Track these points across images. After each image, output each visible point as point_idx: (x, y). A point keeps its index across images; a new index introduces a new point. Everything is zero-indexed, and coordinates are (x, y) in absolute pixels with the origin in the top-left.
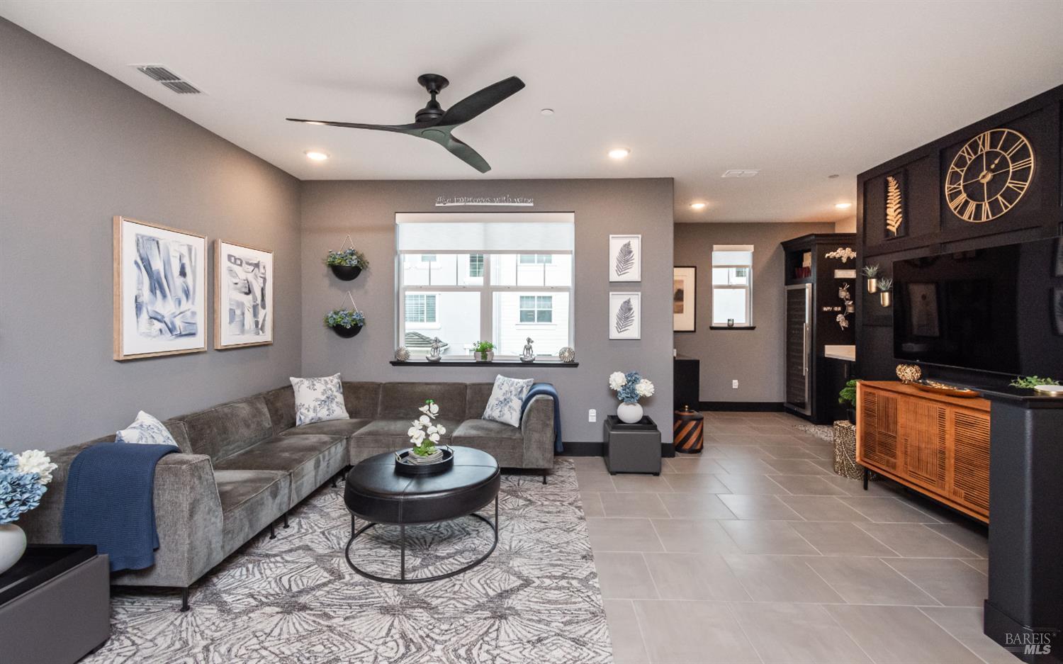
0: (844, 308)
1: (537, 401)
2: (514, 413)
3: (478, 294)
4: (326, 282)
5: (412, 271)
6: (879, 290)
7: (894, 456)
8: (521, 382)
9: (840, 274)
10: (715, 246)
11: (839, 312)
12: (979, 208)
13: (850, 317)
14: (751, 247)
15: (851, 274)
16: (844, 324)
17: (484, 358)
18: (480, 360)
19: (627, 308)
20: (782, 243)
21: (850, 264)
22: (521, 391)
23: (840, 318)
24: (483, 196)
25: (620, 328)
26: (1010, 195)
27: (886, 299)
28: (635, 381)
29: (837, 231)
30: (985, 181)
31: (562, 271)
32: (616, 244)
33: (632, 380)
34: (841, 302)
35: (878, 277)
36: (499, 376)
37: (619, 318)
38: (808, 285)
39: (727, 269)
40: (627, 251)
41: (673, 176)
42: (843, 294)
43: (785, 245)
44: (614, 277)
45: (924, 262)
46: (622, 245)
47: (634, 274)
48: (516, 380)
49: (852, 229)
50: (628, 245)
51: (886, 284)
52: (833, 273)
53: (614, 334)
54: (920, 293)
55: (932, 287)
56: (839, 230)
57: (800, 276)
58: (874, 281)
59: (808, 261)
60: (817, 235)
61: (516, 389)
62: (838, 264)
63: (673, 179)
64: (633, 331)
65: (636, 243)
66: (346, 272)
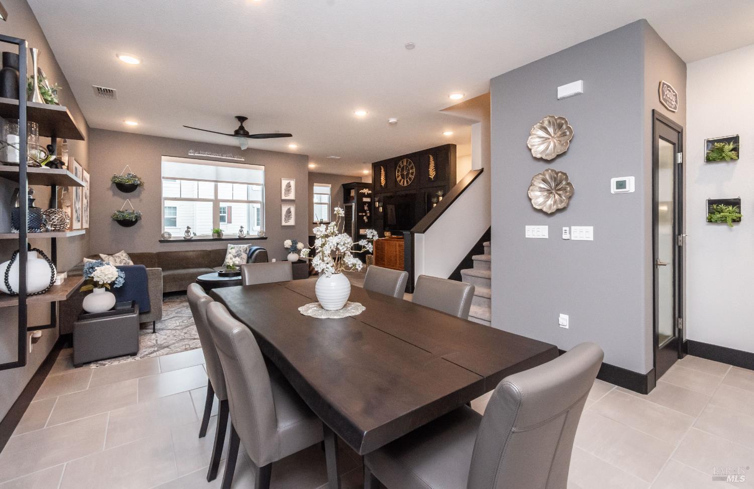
0: (366, 214)
1: (260, 252)
2: (244, 260)
3: (211, 203)
4: (110, 193)
5: (169, 189)
6: (379, 206)
7: (384, 261)
8: (246, 246)
9: (365, 200)
10: (315, 184)
11: (364, 216)
12: (404, 181)
13: (368, 218)
14: (330, 185)
15: (368, 200)
16: (366, 220)
17: (218, 237)
18: (216, 237)
19: (289, 212)
20: (343, 185)
21: (368, 196)
22: (246, 250)
23: (365, 218)
24: (217, 153)
25: (286, 221)
26: (412, 174)
27: (381, 209)
28: (296, 243)
29: (363, 181)
30: (405, 174)
31: (258, 193)
32: (284, 183)
33: (295, 243)
34: (365, 211)
35: (379, 202)
36: (229, 245)
37: (286, 216)
38: (354, 204)
39: (320, 195)
40: (289, 186)
41: (308, 155)
42: (366, 208)
43: (344, 185)
44: (283, 197)
45: (391, 197)
46: (286, 184)
47: (292, 196)
48: (242, 246)
49: (370, 181)
50: (289, 183)
51: (381, 204)
52: (362, 200)
53: (284, 224)
54: (391, 208)
55: (394, 206)
56: (364, 181)
57: (350, 200)
58: (377, 203)
59: (353, 193)
60: (357, 183)
61: (244, 249)
62: (364, 195)
63: (308, 156)
64: (292, 222)
65: (293, 183)
66: (126, 187)
